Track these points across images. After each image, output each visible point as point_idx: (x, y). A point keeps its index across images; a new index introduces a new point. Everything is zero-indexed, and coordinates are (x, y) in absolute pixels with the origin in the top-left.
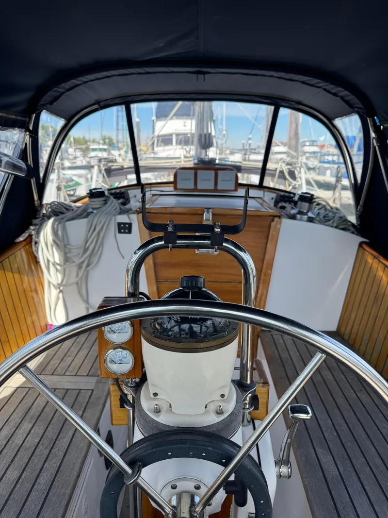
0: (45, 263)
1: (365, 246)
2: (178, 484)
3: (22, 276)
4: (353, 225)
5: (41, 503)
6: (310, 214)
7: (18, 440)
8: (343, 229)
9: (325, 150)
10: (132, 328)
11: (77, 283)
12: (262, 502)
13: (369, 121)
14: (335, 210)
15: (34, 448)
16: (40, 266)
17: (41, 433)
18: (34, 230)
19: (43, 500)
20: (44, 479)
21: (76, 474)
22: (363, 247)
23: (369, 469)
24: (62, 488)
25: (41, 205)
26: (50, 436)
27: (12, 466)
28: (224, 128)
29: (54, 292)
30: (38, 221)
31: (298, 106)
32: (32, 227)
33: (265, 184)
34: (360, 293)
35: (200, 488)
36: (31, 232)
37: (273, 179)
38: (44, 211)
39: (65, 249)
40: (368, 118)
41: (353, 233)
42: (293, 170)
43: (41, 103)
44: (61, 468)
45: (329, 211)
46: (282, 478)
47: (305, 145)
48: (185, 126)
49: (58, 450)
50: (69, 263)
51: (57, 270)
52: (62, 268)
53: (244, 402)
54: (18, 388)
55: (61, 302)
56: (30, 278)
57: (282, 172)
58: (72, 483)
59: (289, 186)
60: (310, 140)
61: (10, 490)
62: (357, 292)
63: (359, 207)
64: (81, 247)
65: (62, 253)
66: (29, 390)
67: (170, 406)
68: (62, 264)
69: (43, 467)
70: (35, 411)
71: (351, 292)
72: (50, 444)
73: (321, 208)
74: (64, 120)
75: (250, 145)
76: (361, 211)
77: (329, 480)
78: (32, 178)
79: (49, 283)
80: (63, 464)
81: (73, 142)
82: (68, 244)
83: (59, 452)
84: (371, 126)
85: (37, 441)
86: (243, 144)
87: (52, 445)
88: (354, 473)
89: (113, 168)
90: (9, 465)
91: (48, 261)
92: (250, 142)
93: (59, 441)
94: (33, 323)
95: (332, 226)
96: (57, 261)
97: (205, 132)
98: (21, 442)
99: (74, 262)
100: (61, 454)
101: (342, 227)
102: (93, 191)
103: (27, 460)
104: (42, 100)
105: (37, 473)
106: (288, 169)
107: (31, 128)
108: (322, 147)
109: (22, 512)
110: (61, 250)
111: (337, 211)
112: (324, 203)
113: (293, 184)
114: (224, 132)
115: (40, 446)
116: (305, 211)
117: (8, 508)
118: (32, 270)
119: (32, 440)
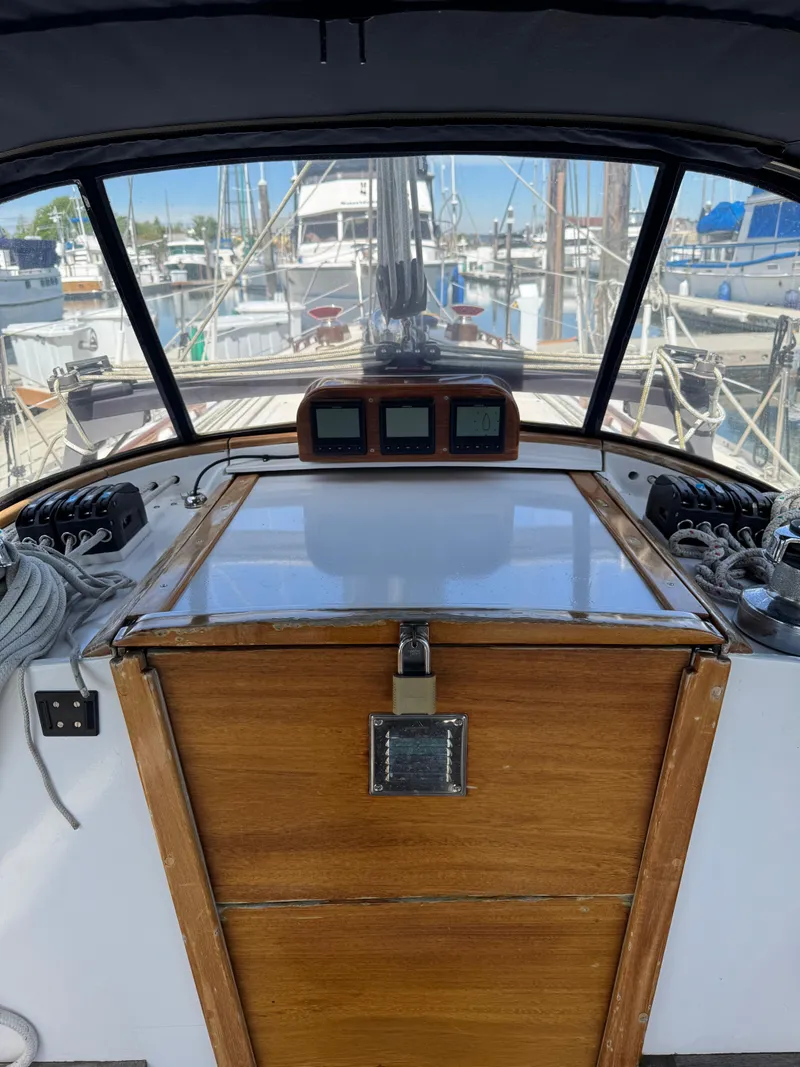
28: (454, 192)
42: (699, 374)
48: (362, 192)
57: (662, 383)
75: (510, 226)
81: (132, 233)
86: (496, 224)
89: (99, 387)
92: (509, 221)
106: (682, 371)
113: (697, 423)
114: (455, 201)
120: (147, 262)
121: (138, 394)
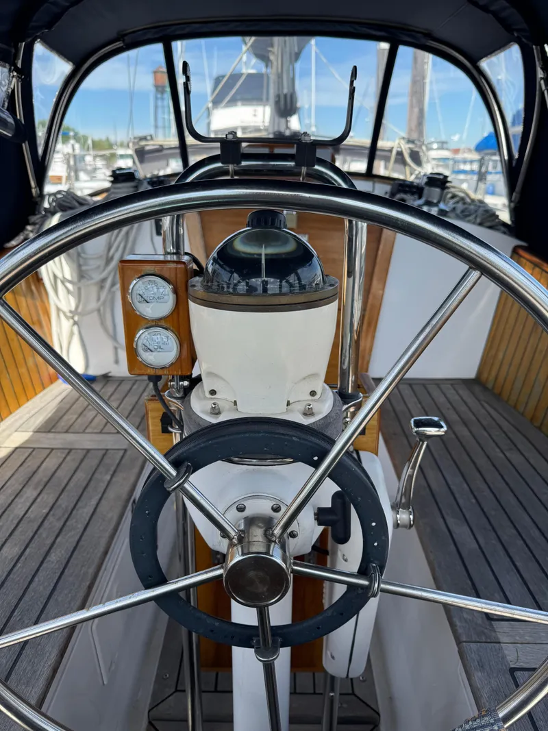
0: (51, 282)
1: (521, 252)
2: (247, 503)
3: (16, 296)
4: (504, 224)
5: (52, 585)
6: (442, 206)
7: (19, 509)
8: (490, 227)
9: (460, 156)
10: (175, 295)
11: (99, 310)
12: (374, 524)
13: (535, 51)
14: (478, 204)
15: (40, 520)
16: (43, 284)
17: (51, 501)
18: (32, 231)
19: (55, 581)
20: (56, 557)
21: (102, 549)
22: (517, 254)
23: (522, 542)
24: (82, 566)
25: (41, 196)
26: (63, 506)
27: (10, 540)
29: (66, 324)
30: (38, 219)
31: (426, 42)
32: (29, 228)
33: (375, 172)
34: (512, 321)
35: (280, 510)
36: (27, 235)
37: (387, 164)
38: (46, 205)
39: (78, 261)
40: (534, 47)
41: (504, 233)
42: (416, 149)
43: (33, 24)
44: (81, 543)
45: (470, 204)
46: (400, 529)
47: (432, 149)
48: (255, 115)
49: (76, 522)
50: (85, 280)
51: (69, 291)
52: (76, 288)
53: (344, 421)
54: (16, 448)
55: (76, 339)
56: (30, 301)
57: (400, 154)
58: (96, 561)
59: (411, 174)
60: (438, 140)
61: (8, 569)
62: (507, 320)
63: (514, 194)
64: (101, 257)
65: (75, 266)
66: (33, 451)
67: (235, 403)
68: (75, 280)
69: (54, 542)
70: (41, 476)
71: (499, 322)
72: (64, 514)
73: (458, 202)
74: (71, 63)
76: (517, 200)
77: (464, 555)
78: (24, 142)
79: (58, 310)
80: (83, 538)
81: (91, 146)
82: (84, 253)
83: (77, 523)
84: (539, 61)
85: (45, 511)
87: (66, 516)
88: (499, 547)
89: (147, 148)
90: (6, 540)
91: (55, 277)
93: (77, 510)
94: (37, 366)
95: (474, 223)
96: (68, 276)
97: (285, 91)
98: (23, 513)
99: (91, 279)
100: (81, 527)
101: (488, 224)
102: (118, 172)
103: (31, 534)
104: (34, 18)
105: (46, 548)
106: (410, 148)
107: (19, 65)
108: (456, 151)
109: (26, 596)
110: (73, 261)
111: (481, 205)
112: (462, 195)
113: (417, 172)
115: (50, 518)
116: (435, 201)
117: (4, 591)
118: (31, 291)
119: (39, 511)
120: (101, 166)
121: (165, 152)
